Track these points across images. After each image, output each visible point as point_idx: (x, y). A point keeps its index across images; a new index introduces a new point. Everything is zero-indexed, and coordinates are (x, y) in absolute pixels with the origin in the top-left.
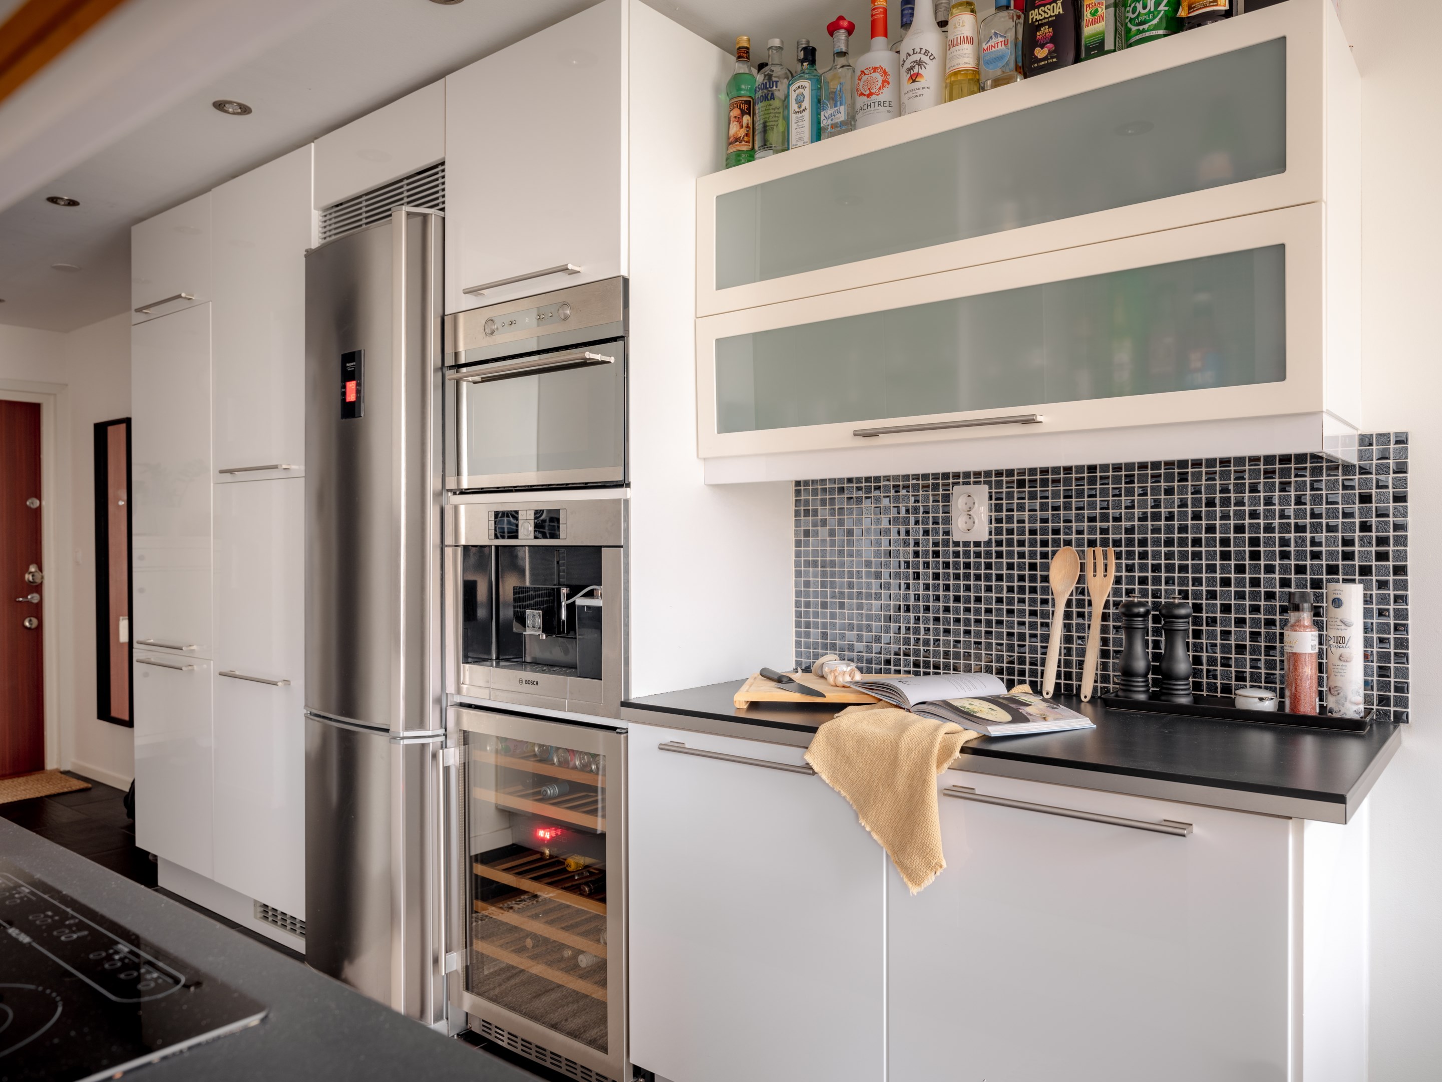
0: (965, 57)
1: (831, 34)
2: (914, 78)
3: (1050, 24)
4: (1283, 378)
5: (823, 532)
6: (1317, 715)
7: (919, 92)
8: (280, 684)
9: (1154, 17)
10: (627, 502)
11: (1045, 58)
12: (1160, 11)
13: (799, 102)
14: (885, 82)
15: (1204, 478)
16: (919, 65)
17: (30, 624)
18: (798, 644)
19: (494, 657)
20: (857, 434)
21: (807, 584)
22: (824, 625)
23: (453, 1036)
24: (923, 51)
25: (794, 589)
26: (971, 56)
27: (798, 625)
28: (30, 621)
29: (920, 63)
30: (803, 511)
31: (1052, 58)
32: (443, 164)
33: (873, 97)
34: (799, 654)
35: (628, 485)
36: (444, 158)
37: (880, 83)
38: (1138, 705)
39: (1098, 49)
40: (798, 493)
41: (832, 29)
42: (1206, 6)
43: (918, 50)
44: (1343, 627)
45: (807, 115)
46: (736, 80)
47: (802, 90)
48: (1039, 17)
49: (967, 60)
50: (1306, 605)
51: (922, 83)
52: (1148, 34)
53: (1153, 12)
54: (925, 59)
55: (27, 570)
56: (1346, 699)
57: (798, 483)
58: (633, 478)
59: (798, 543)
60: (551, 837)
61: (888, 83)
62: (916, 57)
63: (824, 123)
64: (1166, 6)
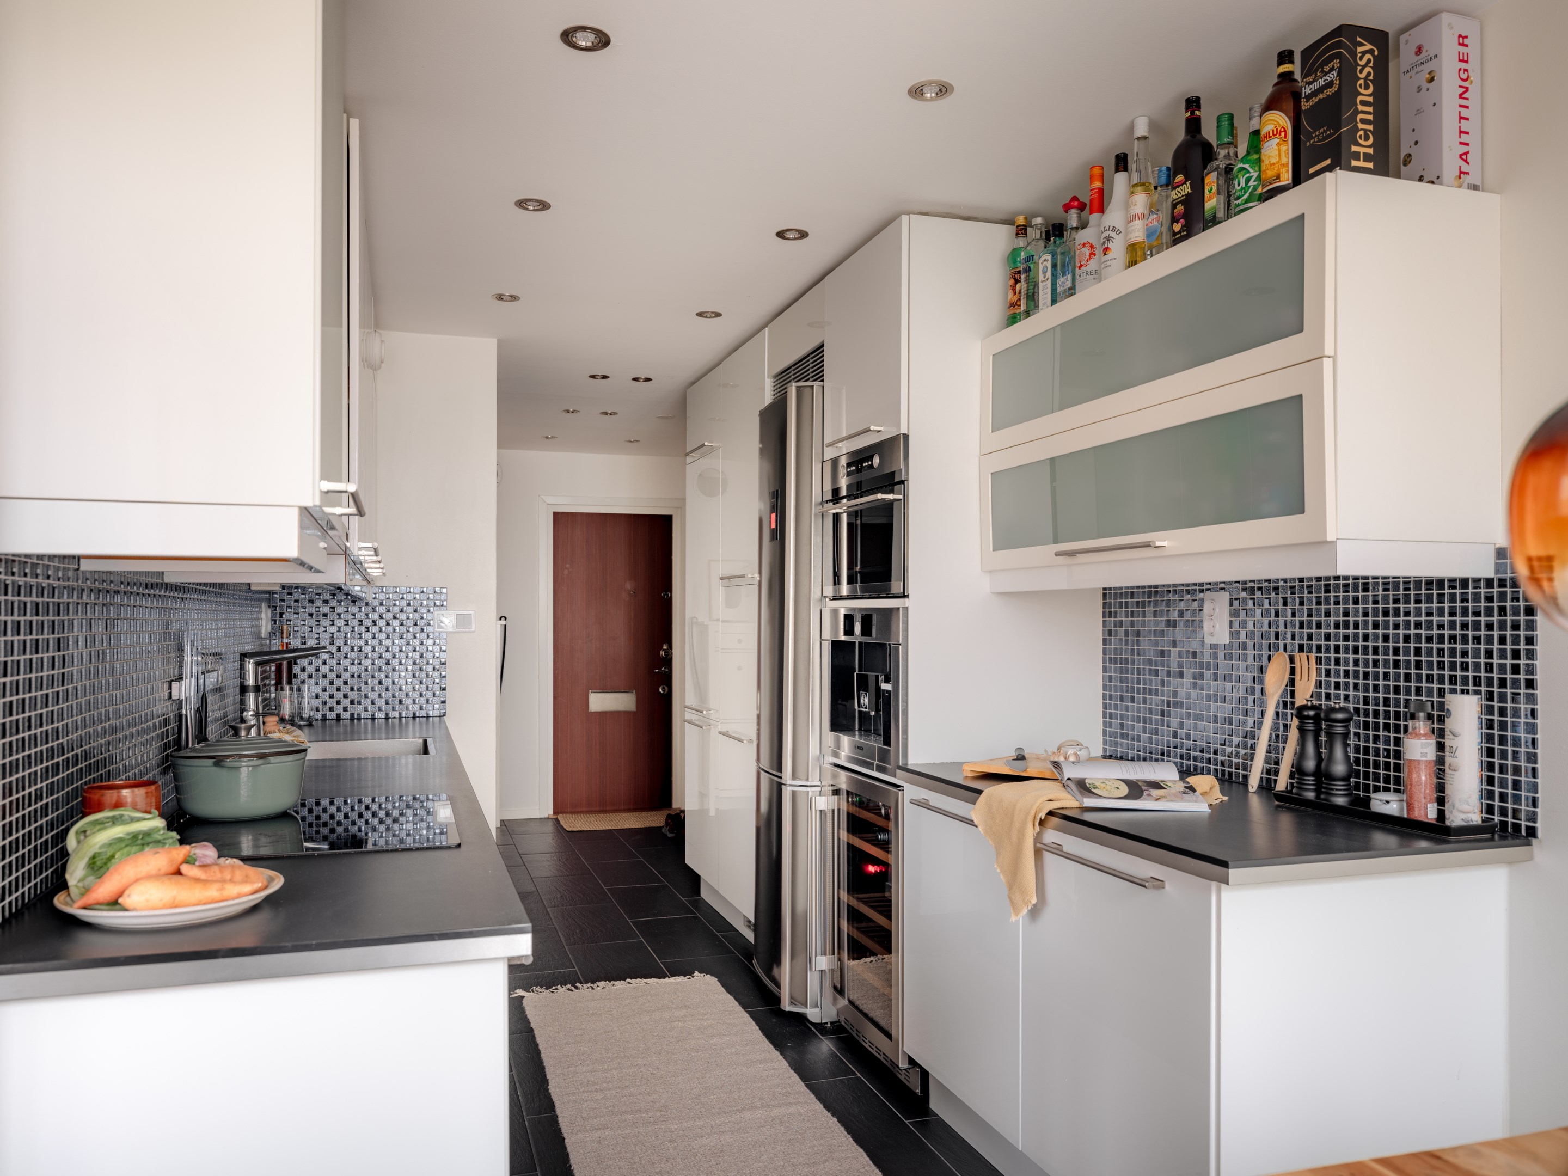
0: (1138, 232)
1: (1066, 212)
2: (1106, 250)
3: (1182, 202)
4: (1303, 512)
5: (1121, 631)
6: (1434, 822)
7: (1108, 263)
8: (745, 742)
9: (1245, 193)
10: (906, 609)
11: (1179, 232)
12: (1249, 187)
13: (1044, 272)
14: (1092, 254)
15: (1381, 588)
16: (1108, 240)
17: (664, 691)
18: (1104, 732)
19: (857, 728)
20: (1057, 554)
21: (1110, 678)
22: (1122, 717)
23: (827, 1023)
24: (1111, 228)
25: (1102, 683)
26: (1142, 230)
27: (1104, 716)
28: (663, 689)
29: (1108, 239)
30: (1108, 614)
31: (1183, 231)
32: (822, 346)
33: (1083, 268)
34: (1105, 742)
35: (907, 596)
36: (823, 342)
37: (1087, 256)
38: (1307, 803)
39: (1214, 221)
40: (1104, 595)
41: (1067, 208)
42: (1271, 184)
43: (1107, 228)
44: (1452, 737)
45: (1049, 283)
46: (1015, 252)
47: (1045, 263)
48: (1176, 197)
49: (1137, 234)
50: (1422, 715)
51: (1111, 255)
52: (1241, 207)
53: (1244, 189)
54: (1113, 234)
55: (661, 648)
56: (1454, 806)
57: (1105, 589)
58: (911, 590)
59: (1105, 642)
60: (876, 871)
61: (1095, 254)
62: (1106, 234)
63: (1059, 289)
64: (1254, 181)
